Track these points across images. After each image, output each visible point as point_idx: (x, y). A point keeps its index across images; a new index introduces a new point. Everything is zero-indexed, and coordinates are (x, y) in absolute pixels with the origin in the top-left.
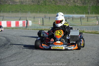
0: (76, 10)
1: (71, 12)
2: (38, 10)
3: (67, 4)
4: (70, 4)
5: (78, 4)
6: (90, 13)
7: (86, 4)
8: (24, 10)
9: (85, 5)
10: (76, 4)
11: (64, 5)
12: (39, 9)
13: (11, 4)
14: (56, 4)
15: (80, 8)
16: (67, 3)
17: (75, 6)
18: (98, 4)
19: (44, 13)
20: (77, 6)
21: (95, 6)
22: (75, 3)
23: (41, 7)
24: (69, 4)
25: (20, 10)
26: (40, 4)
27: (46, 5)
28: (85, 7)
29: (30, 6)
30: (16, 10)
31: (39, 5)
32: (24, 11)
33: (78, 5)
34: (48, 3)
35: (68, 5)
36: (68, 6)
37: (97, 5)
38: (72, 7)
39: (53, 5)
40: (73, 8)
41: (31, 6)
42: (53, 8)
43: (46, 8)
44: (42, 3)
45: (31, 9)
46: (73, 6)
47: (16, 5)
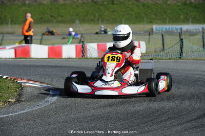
1: (176, 18)
2: (95, 16)
8: (62, 16)
11: (158, 3)
12: (97, 15)
13: (29, 3)
15: (196, 8)
17: (185, 4)
23: (102, 8)
25: (51, 16)
27: (113, 4)
29: (75, 6)
30: (42, 18)
31: (96, 3)
32: (60, 18)
38: (178, 6)
39: (130, 3)
40: (180, 10)
41: (77, 6)
42: (132, 10)
43: (114, 11)
45: (77, 15)
46: (179, 4)
47: (40, 5)
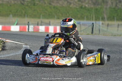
0: (82, 14)
2: (22, 13)
3: (69, 4)
4: (74, 4)
5: (86, 4)
6: (106, 19)
7: (98, 4)
9: (98, 7)
10: (83, 4)
12: (24, 12)
14: (52, 3)
15: (88, 10)
16: (68, 2)
17: (81, 7)
18: (118, 5)
19: (33, 18)
20: (85, 7)
21: (114, 8)
22: (82, 2)
23: (27, 7)
24: (72, 4)
26: (25, 3)
27: (34, 5)
28: (97, 9)
31: (23, 4)
33: (87, 6)
34: (38, 2)
35: (71, 6)
36: (71, 8)
37: (116, 6)
38: (77, 9)
39: (46, 5)
40: (78, 11)
41: (10, 6)
43: (35, 10)
44: (28, 1)
45: (10, 11)
46: (78, 7)
